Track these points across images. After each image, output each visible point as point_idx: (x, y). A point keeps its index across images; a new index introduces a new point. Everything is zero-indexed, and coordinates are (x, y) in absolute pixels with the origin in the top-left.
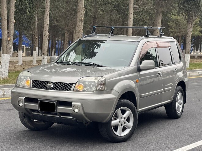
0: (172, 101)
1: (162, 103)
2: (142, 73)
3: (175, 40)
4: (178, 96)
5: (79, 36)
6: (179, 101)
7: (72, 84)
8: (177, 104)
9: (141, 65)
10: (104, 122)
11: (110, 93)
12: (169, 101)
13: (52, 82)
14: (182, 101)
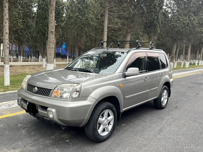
0: (159, 97)
1: (148, 100)
2: (127, 78)
3: (163, 52)
4: (164, 92)
5: (50, 46)
6: (164, 97)
7: (51, 90)
8: (162, 99)
9: (126, 71)
10: (81, 126)
11: (85, 100)
12: (156, 97)
13: (37, 87)
14: (167, 97)
